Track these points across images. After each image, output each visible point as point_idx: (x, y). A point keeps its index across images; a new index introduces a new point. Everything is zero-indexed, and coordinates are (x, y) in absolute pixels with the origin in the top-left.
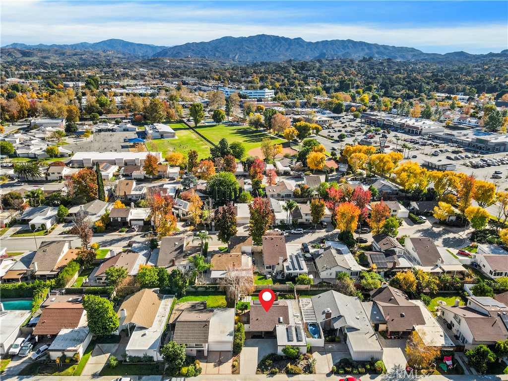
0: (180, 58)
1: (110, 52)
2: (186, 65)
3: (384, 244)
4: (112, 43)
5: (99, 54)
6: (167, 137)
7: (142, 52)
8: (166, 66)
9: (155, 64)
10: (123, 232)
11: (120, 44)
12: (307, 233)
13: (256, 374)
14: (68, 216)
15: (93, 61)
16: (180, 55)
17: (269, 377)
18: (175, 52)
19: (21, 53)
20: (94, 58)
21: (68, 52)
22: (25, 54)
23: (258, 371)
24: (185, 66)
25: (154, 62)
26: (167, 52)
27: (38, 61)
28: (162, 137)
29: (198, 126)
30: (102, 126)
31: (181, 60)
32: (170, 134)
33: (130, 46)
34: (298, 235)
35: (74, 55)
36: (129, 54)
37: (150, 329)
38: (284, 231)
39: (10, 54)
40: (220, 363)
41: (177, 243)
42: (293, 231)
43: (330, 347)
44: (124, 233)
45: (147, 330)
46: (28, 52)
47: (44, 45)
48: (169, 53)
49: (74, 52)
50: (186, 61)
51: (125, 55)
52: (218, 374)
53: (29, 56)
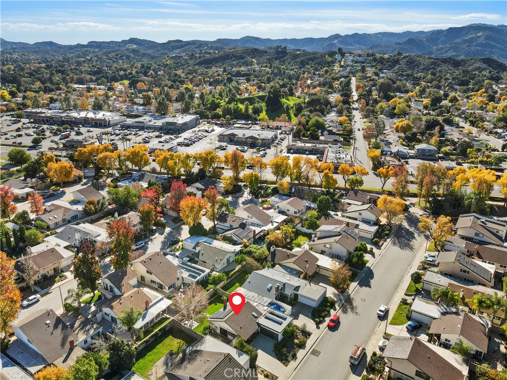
13: (286, 366)
17: (295, 360)
23: (284, 364)
41: (48, 322)
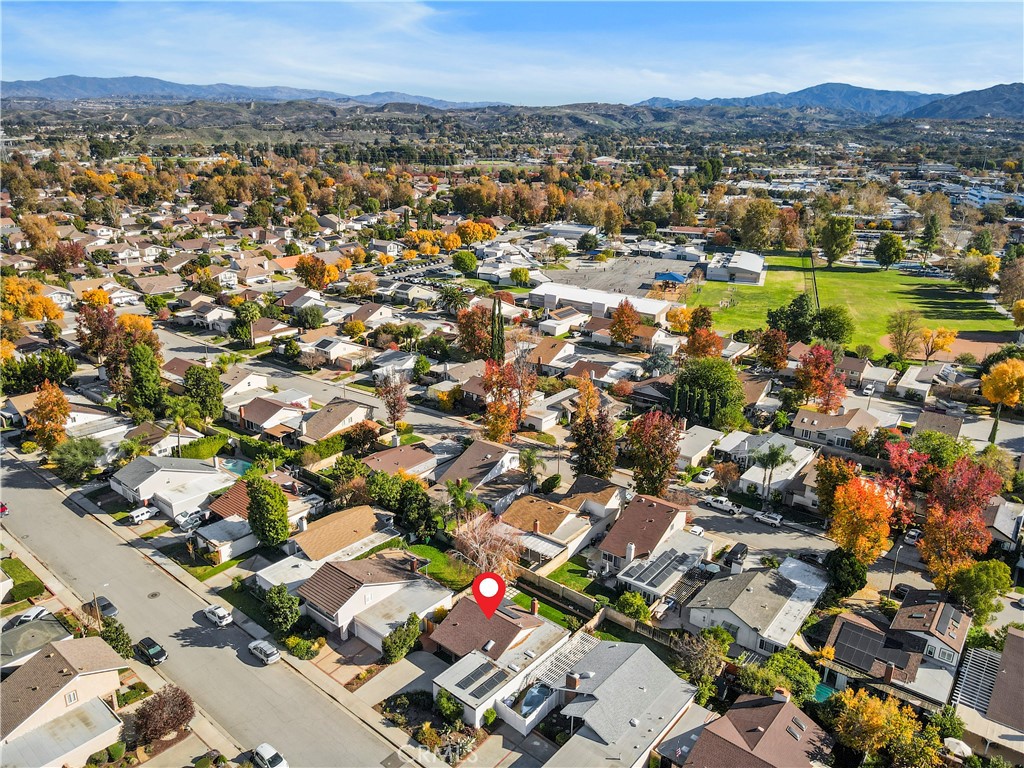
0: (960, 121)
1: (813, 111)
2: (967, 135)
3: (911, 617)
4: (824, 93)
5: (787, 114)
6: (743, 280)
7: (885, 108)
8: (916, 137)
9: (892, 133)
10: (472, 419)
11: (841, 94)
12: (792, 530)
13: (374, 707)
14: (427, 375)
15: (770, 129)
16: (970, 112)
17: (384, 724)
18: (959, 107)
19: (654, 115)
20: (775, 122)
21: (732, 111)
22: (659, 116)
23: (380, 704)
24: (964, 139)
25: (890, 130)
26: (940, 108)
27: (674, 128)
28: (732, 278)
29: (833, 265)
30: (645, 246)
31: (962, 123)
32: (749, 275)
33: (860, 96)
34: (765, 527)
35: (741, 117)
36: (852, 113)
37: (314, 561)
38: (739, 507)
39: (636, 117)
40: (347, 661)
41: (489, 456)
42: (758, 515)
43: (537, 743)
44: (471, 422)
45: (308, 562)
46: (664, 113)
47: (701, 100)
48: (945, 108)
49: (741, 112)
50: (974, 126)
51: (842, 115)
52: (329, 675)
53: (664, 121)
